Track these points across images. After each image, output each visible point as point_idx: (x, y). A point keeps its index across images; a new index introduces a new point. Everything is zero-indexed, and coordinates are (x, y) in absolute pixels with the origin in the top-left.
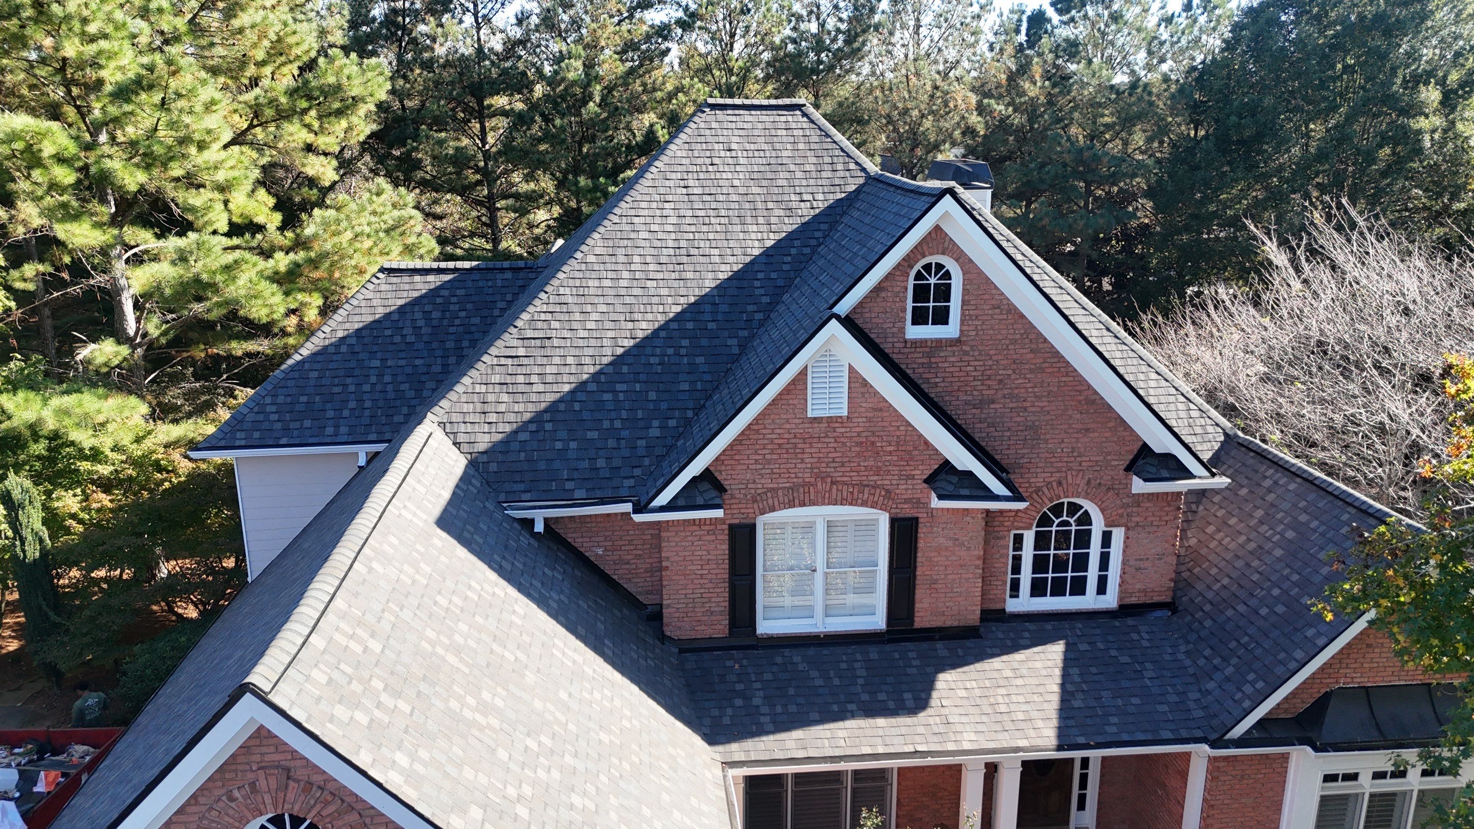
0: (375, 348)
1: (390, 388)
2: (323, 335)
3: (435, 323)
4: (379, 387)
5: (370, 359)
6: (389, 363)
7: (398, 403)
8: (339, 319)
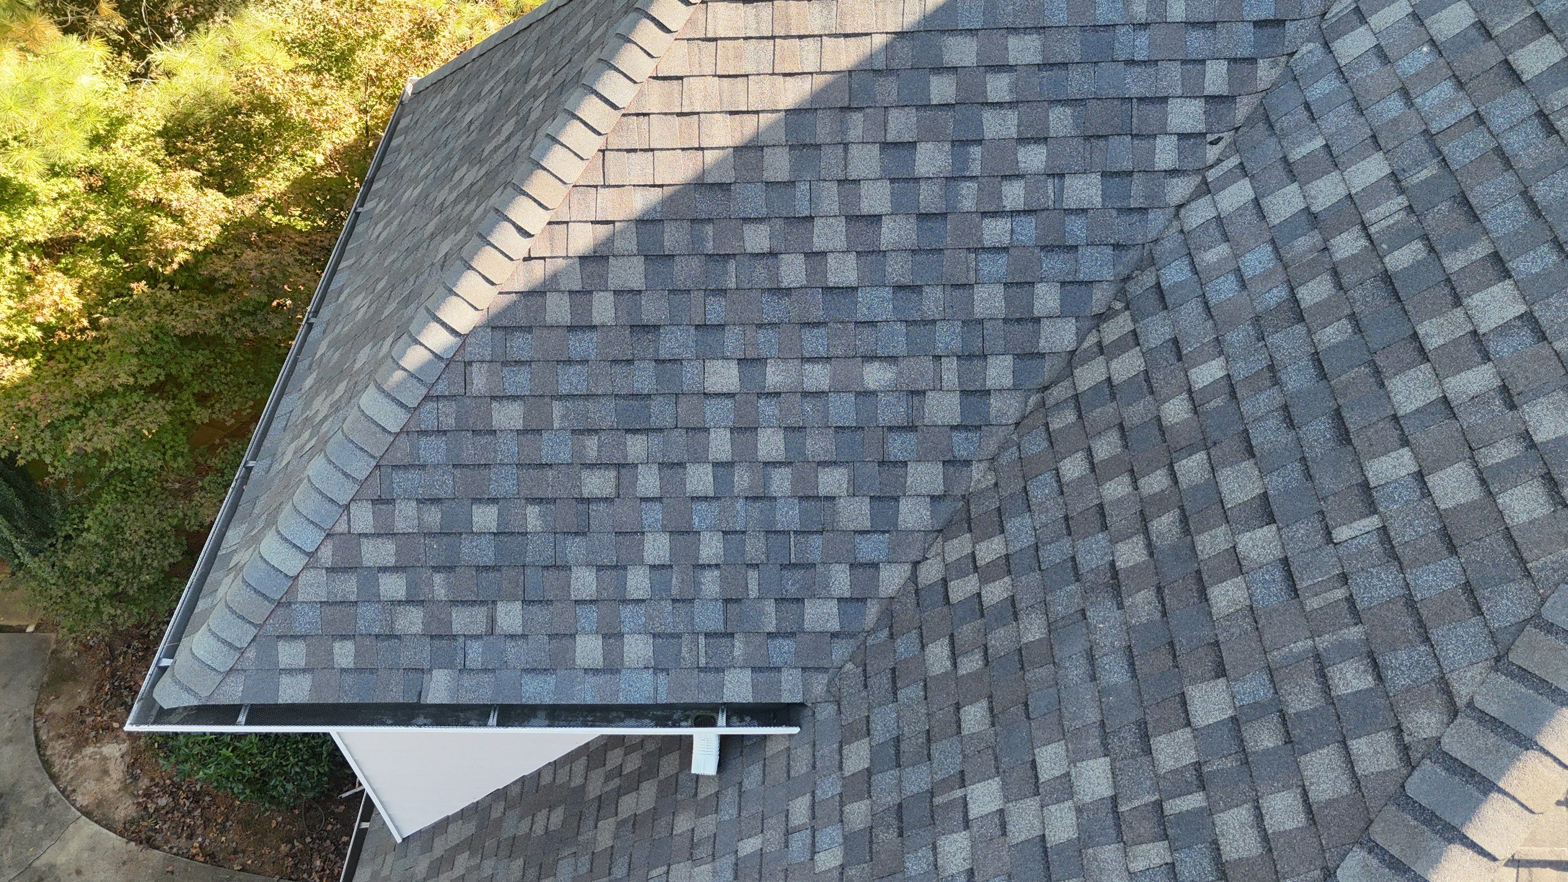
0: (716, 310)
1: (781, 482)
2: (519, 246)
3: (929, 197)
4: (742, 479)
5: (703, 358)
6: (774, 376)
7: (815, 546)
8: (572, 170)
